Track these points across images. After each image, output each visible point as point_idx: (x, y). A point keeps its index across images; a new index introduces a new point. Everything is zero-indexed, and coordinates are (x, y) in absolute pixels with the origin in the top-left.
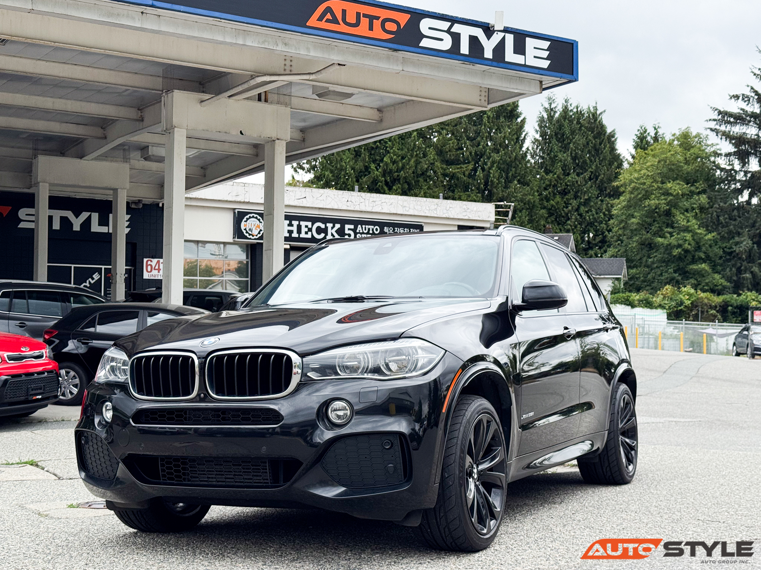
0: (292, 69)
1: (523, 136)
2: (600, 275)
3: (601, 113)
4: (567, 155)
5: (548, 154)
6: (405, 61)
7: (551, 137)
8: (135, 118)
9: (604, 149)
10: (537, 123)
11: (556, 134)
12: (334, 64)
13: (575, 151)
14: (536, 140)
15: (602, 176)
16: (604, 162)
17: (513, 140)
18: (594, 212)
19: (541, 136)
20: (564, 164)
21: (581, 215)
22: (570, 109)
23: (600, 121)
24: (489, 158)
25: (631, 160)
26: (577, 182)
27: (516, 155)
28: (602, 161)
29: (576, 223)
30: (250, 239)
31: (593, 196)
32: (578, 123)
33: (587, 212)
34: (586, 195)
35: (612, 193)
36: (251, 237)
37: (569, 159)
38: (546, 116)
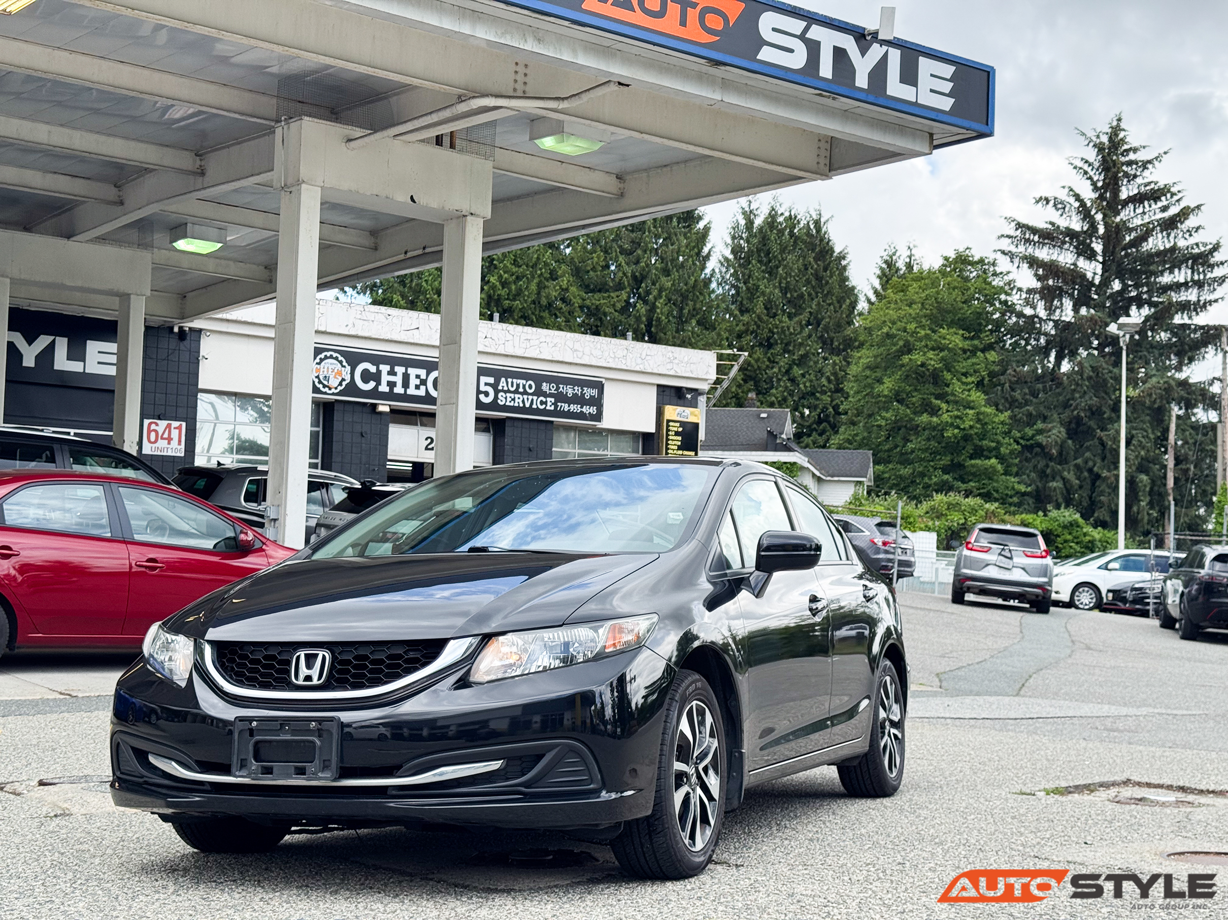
0: (527, 89)
1: (705, 250)
2: (832, 476)
3: (827, 221)
4: (775, 287)
5: (745, 283)
6: (726, 85)
7: (750, 253)
8: (190, 168)
9: (831, 277)
10: (728, 231)
11: (759, 251)
12: (609, 81)
13: (786, 279)
14: (727, 259)
15: (827, 320)
16: (829, 297)
17: (692, 256)
18: (812, 377)
19: (733, 252)
20: (769, 298)
21: (793, 380)
22: (779, 213)
23: (825, 233)
24: (654, 284)
25: (873, 298)
26: (789, 329)
27: (696, 281)
28: (826, 295)
29: (785, 394)
30: (325, 393)
31: (813, 351)
32: (792, 234)
33: (803, 375)
34: (802, 349)
35: (841, 347)
36: (326, 390)
37: (777, 291)
38: (743, 222)
